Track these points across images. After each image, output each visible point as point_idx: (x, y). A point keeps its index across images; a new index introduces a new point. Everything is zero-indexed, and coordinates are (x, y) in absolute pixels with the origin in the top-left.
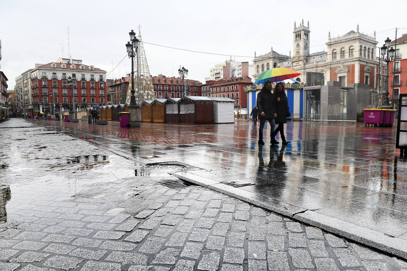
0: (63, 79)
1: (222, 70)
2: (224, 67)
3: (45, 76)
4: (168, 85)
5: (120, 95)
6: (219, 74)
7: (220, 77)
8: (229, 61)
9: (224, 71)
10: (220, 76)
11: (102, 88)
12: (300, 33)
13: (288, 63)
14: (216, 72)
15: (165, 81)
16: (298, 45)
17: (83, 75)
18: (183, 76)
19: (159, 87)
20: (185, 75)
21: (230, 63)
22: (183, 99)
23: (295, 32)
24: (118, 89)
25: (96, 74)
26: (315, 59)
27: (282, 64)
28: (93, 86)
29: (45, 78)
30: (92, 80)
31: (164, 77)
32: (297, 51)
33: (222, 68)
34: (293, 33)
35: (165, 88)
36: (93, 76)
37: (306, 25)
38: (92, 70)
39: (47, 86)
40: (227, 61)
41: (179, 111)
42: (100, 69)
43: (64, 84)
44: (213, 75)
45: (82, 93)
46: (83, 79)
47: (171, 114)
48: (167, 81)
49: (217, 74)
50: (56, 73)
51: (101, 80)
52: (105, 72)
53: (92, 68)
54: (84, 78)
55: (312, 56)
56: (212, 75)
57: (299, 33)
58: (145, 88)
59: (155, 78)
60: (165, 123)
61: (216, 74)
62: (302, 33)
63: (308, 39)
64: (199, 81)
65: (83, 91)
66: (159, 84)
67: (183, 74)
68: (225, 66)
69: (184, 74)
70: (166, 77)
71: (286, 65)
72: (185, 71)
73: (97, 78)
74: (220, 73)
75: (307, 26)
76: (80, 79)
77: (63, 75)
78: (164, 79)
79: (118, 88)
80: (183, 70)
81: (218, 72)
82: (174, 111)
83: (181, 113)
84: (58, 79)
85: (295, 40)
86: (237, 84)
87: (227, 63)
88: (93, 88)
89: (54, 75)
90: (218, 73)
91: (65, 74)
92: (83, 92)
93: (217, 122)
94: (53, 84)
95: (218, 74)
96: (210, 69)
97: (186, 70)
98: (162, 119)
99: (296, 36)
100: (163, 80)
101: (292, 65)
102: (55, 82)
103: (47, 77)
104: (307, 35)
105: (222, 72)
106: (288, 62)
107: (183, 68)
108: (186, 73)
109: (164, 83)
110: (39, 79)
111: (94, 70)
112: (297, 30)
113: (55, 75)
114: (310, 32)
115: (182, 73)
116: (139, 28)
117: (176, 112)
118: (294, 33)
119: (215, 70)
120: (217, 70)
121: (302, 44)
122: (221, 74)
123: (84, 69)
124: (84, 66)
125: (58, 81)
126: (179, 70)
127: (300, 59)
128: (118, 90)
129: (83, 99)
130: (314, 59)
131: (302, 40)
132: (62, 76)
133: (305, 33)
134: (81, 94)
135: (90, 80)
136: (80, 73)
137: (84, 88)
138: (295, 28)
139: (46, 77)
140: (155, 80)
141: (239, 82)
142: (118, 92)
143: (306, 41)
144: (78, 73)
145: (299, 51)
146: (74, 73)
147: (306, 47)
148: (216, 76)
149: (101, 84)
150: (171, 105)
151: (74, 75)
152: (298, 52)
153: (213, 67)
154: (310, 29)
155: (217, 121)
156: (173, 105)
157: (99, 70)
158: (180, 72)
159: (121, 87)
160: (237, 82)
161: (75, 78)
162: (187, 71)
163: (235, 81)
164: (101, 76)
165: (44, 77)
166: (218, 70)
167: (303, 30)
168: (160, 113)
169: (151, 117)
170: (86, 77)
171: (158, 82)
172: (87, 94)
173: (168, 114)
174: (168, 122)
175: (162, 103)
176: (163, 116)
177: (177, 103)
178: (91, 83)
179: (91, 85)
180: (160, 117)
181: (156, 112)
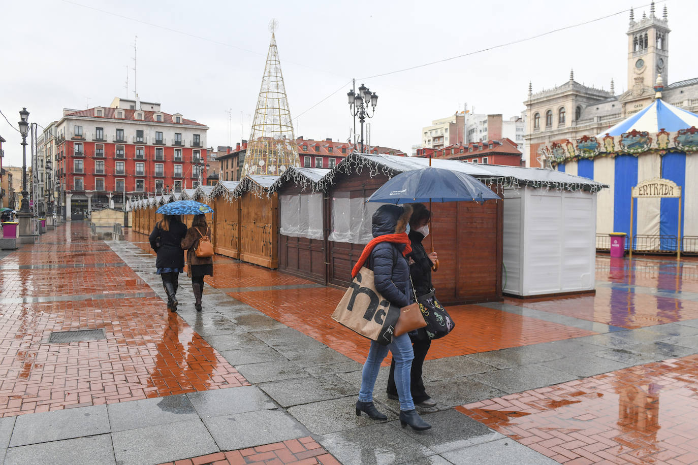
0: (118, 141)
1: (448, 130)
2: (451, 124)
3: (80, 133)
4: (336, 157)
5: (236, 176)
6: (442, 138)
7: (443, 145)
8: (462, 113)
9: (450, 133)
10: (443, 142)
11: (197, 163)
12: (646, 34)
13: (613, 106)
14: (434, 134)
15: (331, 148)
16: (640, 63)
17: (159, 132)
18: (363, 112)
19: (316, 162)
20: (369, 110)
21: (464, 117)
22: (343, 169)
23: (633, 34)
24: (232, 164)
25: (185, 130)
26: (686, 93)
27: (598, 109)
28: (179, 157)
29: (80, 138)
30: (178, 143)
31: (329, 140)
32: (636, 76)
33: (447, 126)
34: (627, 36)
35: (329, 163)
36: (179, 135)
37: (659, 15)
38: (178, 123)
39: (83, 155)
40: (457, 112)
41: (328, 228)
42: (196, 123)
43: (118, 152)
44: (429, 141)
45: (156, 170)
46: (159, 142)
47: (298, 239)
48: (335, 149)
49: (437, 139)
50: (102, 129)
51: (196, 144)
52: (204, 129)
53: (178, 118)
54: (161, 139)
55: (675, 88)
56: (427, 142)
57: (643, 34)
58: (280, 161)
59: (309, 143)
60: (275, 269)
61: (435, 138)
62: (651, 34)
63: (664, 48)
64: (401, 150)
65: (157, 166)
66: (317, 156)
67: (362, 108)
68: (455, 122)
69: (365, 105)
70: (333, 141)
71: (608, 111)
72: (368, 98)
73: (187, 140)
75: (662, 18)
76: (152, 141)
77: (118, 132)
78: (328, 145)
79: (233, 162)
80: (362, 95)
81: (439, 134)
82: (306, 224)
83: (334, 237)
84: (106, 141)
85: (632, 50)
86: (486, 155)
87: (457, 117)
88: (177, 161)
89: (98, 131)
90: (439, 138)
91: (123, 130)
92: (158, 168)
93: (515, 291)
94: (96, 151)
95: (439, 140)
96: (423, 128)
97: (370, 93)
98: (266, 255)
99: (635, 43)
100: (326, 148)
101: (623, 110)
102: (99, 147)
103: (83, 137)
104: (663, 40)
105: (447, 135)
106: (613, 103)
107: (363, 88)
108: (370, 104)
109: (327, 153)
110: (66, 139)
111: (181, 124)
112: (637, 28)
113: (101, 131)
114: (668, 31)
115: (358, 103)
116: (273, 28)
117: (315, 232)
118: (628, 34)
119: (434, 132)
120: (436, 132)
121: (649, 59)
122: (446, 138)
123: (162, 121)
124: (162, 115)
125: (107, 144)
126: (351, 94)
127: (645, 95)
128: (232, 167)
129: (157, 182)
130: (682, 95)
131: (650, 49)
132: (115, 134)
133: (659, 33)
134: (154, 172)
135: (174, 144)
136: (153, 128)
137: (159, 160)
138: (633, 24)
139: (81, 136)
140: (309, 147)
141: (491, 151)
142: (232, 170)
143: (661, 53)
144: (149, 128)
145: (641, 76)
146: (140, 128)
147: (661, 67)
148: (435, 142)
149: (196, 152)
150: (297, 198)
151: (140, 134)
152: (639, 80)
153: (429, 124)
154: (670, 26)
155: (520, 286)
156: (303, 197)
157: (194, 123)
158: (352, 100)
159: (238, 160)
160: (487, 151)
161: (141, 140)
162: (375, 97)
163: (481, 149)
164: (197, 136)
165: (78, 135)
166: (439, 131)
167: (654, 26)
168: (261, 230)
169: (237, 240)
170: (164, 138)
171: (314, 151)
172: (165, 172)
173: (287, 237)
174: (285, 269)
175: (266, 190)
176: (271, 241)
177: (317, 189)
178: (176, 150)
179: (175, 155)
180: (262, 243)
181: (252, 226)
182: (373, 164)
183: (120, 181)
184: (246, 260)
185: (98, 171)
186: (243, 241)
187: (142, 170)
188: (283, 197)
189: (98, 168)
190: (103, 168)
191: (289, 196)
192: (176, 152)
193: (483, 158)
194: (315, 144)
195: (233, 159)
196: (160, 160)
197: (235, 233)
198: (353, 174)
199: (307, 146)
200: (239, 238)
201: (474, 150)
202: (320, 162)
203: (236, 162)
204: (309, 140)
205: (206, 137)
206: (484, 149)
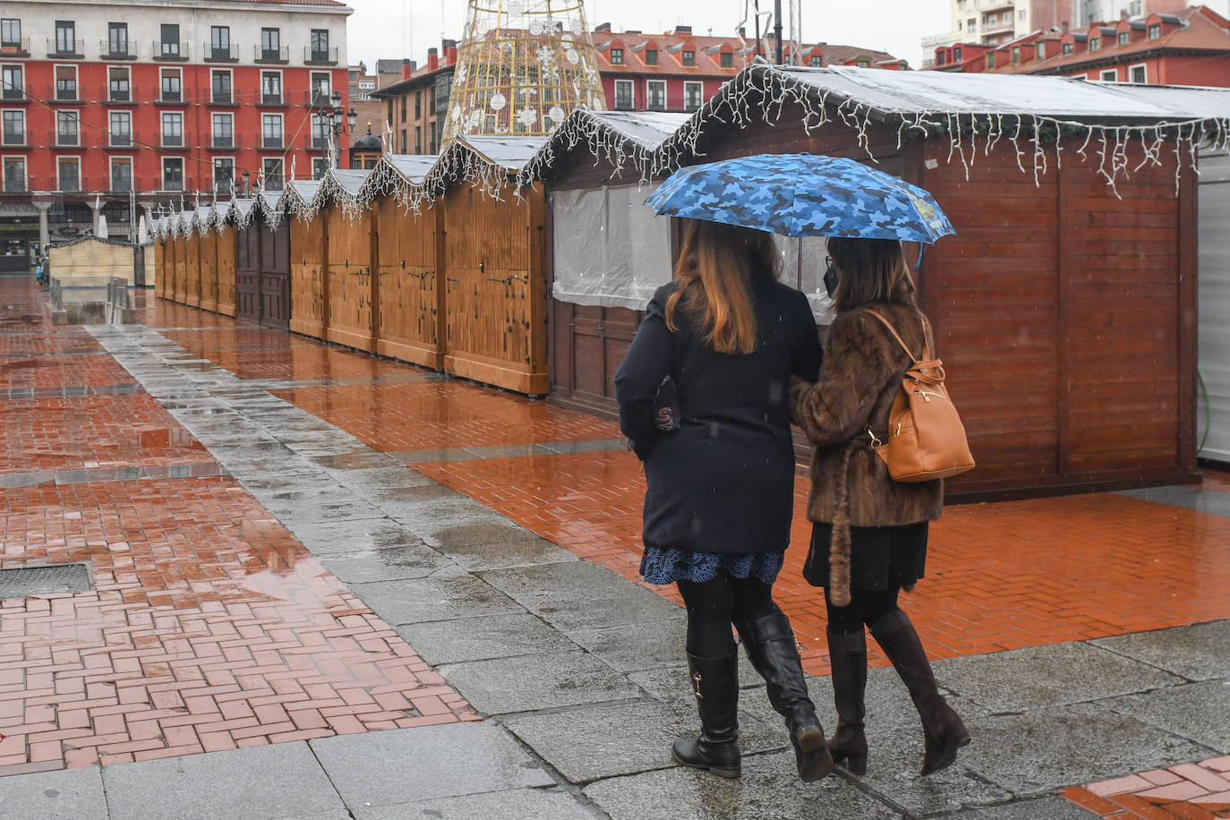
0: (114, 56)
3: (16, 39)
4: (706, 78)
5: (429, 140)
6: (1009, 14)
7: (1011, 33)
10: (1013, 25)
11: (322, 108)
14: (986, 4)
15: (689, 54)
17: (220, 28)
19: (649, 94)
22: (725, 111)
24: (418, 108)
25: (290, 19)
28: (276, 92)
29: (14, 50)
30: (271, 55)
31: (683, 31)
35: (686, 95)
36: (274, 34)
39: (24, 98)
43: (115, 84)
44: (971, 22)
45: (216, 130)
46: (221, 54)
47: (604, 312)
48: (701, 55)
49: (995, 17)
50: (71, 24)
51: (320, 56)
52: (341, 13)
54: (225, 46)
56: (965, 24)
58: (549, 95)
59: (626, 41)
60: (541, 397)
61: (987, 14)
64: (891, 53)
65: (218, 119)
66: (650, 76)
70: (694, 33)
73: (296, 44)
74: (1011, 9)
76: (201, 52)
77: (114, 31)
78: (680, 46)
79: (418, 101)
82: (624, 270)
84: (83, 57)
86: (1141, 58)
88: (271, 105)
89: (61, 31)
90: (1000, 12)
91: (124, 25)
92: (219, 126)
94: (56, 85)
95: (1000, 19)
100: (675, 53)
102: (66, 75)
103: (23, 48)
105: (1024, 4)
109: (677, 67)
111: (278, 2)
113: (69, 31)
122: (1022, 14)
125: (85, 66)
128: (418, 116)
129: (219, 162)
132: (105, 38)
134: (208, 136)
135: (260, 57)
136: (203, 16)
137: (222, 105)
139: (18, 45)
140: (628, 52)
142: (417, 123)
144: (193, 17)
146: (171, 19)
148: (990, 25)
149: (319, 78)
150: (597, 196)
151: (170, 33)
156: (616, 194)
159: (433, 95)
160: (1143, 45)
161: (174, 50)
163: (1125, 40)
164: (319, 34)
165: (11, 44)
168: (501, 288)
169: (435, 318)
170: (234, 41)
171: (643, 64)
172: (238, 136)
173: (574, 308)
174: (569, 397)
175: (512, 177)
176: (528, 319)
177: (655, 171)
178: (265, 74)
179: (264, 88)
180: (504, 327)
181: (475, 277)
182: (813, 95)
183: (122, 162)
184: (459, 372)
185: (65, 138)
186: (450, 320)
187: (177, 132)
188: (558, 196)
189: (63, 132)
190: (76, 129)
191: (575, 193)
192: (267, 79)
193: (1131, 68)
194: (644, 43)
195: (418, 94)
196: (226, 104)
197: (430, 299)
198: (757, 126)
199: (622, 50)
200: (441, 312)
201: (1104, 45)
202: (660, 94)
203: (428, 102)
204: (628, 32)
205: (345, 34)
206: (1135, 39)
